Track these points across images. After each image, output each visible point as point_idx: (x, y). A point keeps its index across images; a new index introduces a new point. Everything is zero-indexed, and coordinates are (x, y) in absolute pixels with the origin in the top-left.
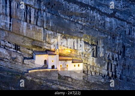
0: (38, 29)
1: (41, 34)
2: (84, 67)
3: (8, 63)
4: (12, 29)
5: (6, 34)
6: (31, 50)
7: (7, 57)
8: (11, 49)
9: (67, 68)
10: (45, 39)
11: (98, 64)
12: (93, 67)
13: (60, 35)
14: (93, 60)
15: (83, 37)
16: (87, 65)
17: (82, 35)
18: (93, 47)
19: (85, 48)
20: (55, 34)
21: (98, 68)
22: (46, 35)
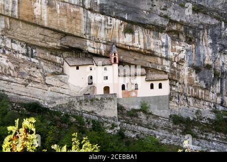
0: (72, 11)
1: (78, 21)
2: (171, 90)
3: (13, 84)
4: (19, 13)
5: (6, 23)
6: (60, 57)
7: (11, 72)
8: (17, 55)
9: (136, 93)
10: (87, 32)
11: (201, 82)
12: (189, 89)
13: (118, 22)
14: (190, 74)
15: (168, 25)
16: (177, 84)
17: (165, 21)
18: (189, 46)
19: (172, 48)
20: (109, 21)
21: (200, 91)
22: (90, 23)
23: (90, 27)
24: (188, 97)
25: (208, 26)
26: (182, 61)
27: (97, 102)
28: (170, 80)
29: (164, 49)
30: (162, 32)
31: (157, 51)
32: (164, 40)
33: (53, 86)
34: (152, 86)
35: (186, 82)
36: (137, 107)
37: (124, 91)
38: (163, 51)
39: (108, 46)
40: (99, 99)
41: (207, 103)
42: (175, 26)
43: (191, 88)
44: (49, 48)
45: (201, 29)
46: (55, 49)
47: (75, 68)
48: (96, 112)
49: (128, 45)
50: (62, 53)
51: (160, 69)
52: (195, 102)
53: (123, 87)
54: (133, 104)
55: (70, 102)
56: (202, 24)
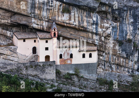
2: (99, 58)
6: (10, 31)
9: (71, 61)
10: (33, 12)
11: (123, 53)
12: (113, 58)
13: (58, 3)
14: (114, 46)
15: (99, 7)
16: (104, 54)
17: (96, 3)
18: (115, 24)
19: (101, 25)
20: (51, 2)
21: (122, 60)
22: (35, 4)
23: (35, 8)
24: (112, 65)
25: (131, 8)
26: (109, 36)
27: (40, 67)
28: (98, 50)
29: (94, 26)
30: (93, 12)
31: (89, 27)
32: (95, 19)
33: (5, 55)
34: (84, 56)
35: (111, 53)
36: (71, 72)
37: (61, 59)
38: (94, 28)
39: (49, 23)
40: (42, 65)
41: (126, 69)
42: (104, 8)
43: (114, 57)
44: (1, 24)
45: (125, 10)
46: (6, 25)
47: (23, 40)
48: (38, 75)
49: (65, 23)
50: (11, 28)
51: (91, 42)
52: (117, 68)
53: (61, 56)
54: (68, 70)
55: (19, 67)
56: (126, 6)
